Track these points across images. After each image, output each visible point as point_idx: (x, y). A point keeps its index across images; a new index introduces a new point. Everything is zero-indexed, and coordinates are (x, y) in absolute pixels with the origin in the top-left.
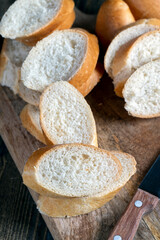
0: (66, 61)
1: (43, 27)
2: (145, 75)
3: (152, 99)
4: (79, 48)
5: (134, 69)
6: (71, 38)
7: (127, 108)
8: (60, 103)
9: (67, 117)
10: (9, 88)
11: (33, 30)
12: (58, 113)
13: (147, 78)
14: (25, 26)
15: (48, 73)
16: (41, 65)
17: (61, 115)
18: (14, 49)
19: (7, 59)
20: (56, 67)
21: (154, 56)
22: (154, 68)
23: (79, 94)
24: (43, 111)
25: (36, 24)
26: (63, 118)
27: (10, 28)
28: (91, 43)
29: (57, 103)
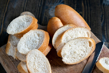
0: (36, 42)
1: (25, 29)
2: (70, 46)
3: (73, 56)
4: (41, 36)
5: (65, 44)
6: (37, 33)
7: (63, 60)
8: (35, 58)
9: (38, 64)
10: (12, 56)
11: (21, 30)
12: (34, 63)
13: (71, 47)
14: (18, 29)
15: (29, 47)
16: (26, 44)
17: (35, 63)
18: (13, 40)
19: (11, 44)
20: (32, 44)
21: (73, 38)
22: (73, 43)
23: (43, 54)
24: (28, 62)
25: (22, 28)
26: (36, 64)
27: (11, 30)
28: (46, 34)
29: (33, 58)
